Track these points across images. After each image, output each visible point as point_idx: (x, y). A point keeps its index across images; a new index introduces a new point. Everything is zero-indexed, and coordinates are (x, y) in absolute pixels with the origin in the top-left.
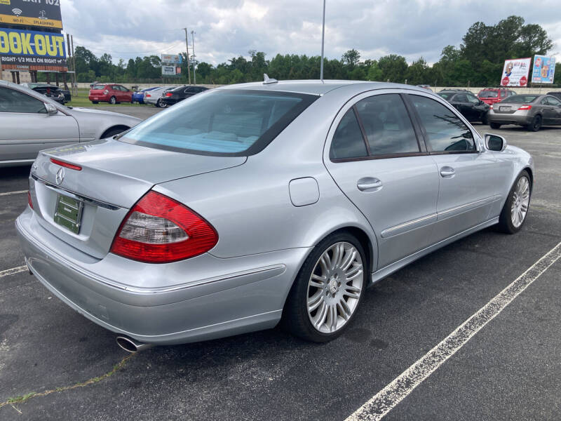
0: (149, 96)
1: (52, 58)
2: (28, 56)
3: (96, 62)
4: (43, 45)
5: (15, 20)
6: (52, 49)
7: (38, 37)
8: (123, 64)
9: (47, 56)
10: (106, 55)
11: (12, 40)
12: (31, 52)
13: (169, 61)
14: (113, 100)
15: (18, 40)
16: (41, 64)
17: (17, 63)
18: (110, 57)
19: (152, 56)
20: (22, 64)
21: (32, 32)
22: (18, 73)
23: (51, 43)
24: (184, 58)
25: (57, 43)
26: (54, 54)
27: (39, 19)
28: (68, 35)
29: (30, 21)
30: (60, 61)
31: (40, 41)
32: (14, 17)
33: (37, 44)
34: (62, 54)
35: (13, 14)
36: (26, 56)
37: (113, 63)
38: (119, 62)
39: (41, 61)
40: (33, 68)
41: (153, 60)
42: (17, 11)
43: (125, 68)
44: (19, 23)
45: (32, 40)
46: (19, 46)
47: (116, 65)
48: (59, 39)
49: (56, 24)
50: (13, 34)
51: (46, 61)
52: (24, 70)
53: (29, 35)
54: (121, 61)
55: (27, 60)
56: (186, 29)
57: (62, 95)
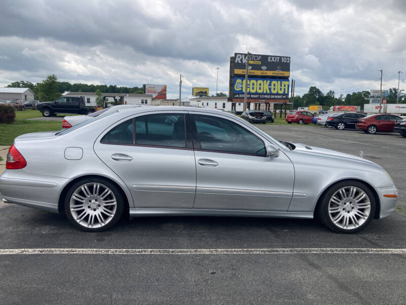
0: (320, 119)
1: (280, 95)
2: (267, 94)
3: (322, 97)
4: (276, 87)
5: (262, 73)
6: (281, 89)
7: (274, 82)
8: (343, 97)
9: (277, 94)
10: (331, 91)
11: (258, 85)
12: (268, 92)
13: (376, 94)
14: (301, 122)
15: (262, 85)
16: (273, 99)
17: (259, 98)
18: (333, 93)
19: (363, 92)
20: (262, 99)
21: (271, 79)
22: (259, 104)
23: (281, 86)
24: (394, 92)
25: (285, 86)
26: (281, 92)
27: (276, 72)
28: (292, 80)
29: (270, 73)
30: (285, 97)
31: (274, 85)
32: (262, 72)
33: (272, 87)
34: (286, 92)
35: (262, 70)
36: (264, 94)
37: (335, 97)
38: (340, 96)
39: (273, 97)
40: (267, 101)
41: (364, 95)
42: (264, 68)
43: (344, 100)
44: (265, 75)
45: (270, 85)
46: (262, 89)
47: (338, 98)
48: (286, 83)
49: (285, 74)
50: (260, 81)
51: (276, 97)
52: (262, 102)
53: (269, 82)
54: (341, 95)
55: (265, 96)
56: (382, 71)
57: (265, 117)
